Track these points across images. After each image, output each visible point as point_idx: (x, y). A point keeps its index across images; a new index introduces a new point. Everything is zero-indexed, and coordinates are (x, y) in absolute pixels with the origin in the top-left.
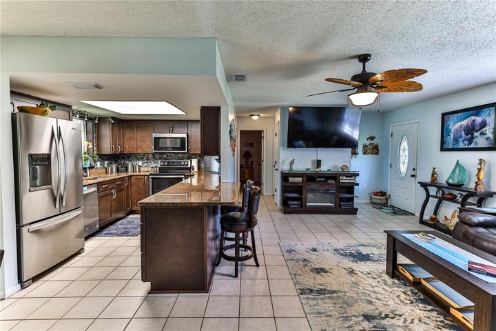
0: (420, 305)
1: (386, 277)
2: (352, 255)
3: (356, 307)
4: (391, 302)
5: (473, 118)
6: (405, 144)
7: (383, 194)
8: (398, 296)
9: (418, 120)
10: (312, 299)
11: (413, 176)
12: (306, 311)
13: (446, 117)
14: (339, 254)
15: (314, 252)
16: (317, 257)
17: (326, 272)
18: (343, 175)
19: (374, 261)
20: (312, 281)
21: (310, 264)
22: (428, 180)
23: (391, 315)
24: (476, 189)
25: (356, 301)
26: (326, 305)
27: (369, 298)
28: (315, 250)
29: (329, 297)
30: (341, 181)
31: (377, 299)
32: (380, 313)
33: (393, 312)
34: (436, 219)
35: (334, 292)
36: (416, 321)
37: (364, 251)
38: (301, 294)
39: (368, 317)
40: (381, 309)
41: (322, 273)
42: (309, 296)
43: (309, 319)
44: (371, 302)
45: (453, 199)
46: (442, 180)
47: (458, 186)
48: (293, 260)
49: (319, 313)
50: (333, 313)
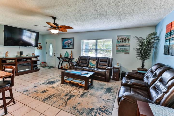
0: (73, 87)
1: (62, 85)
2: (49, 83)
3: (62, 95)
4: (68, 89)
5: (69, 40)
6: (51, 46)
7: (45, 62)
8: (68, 87)
9: (55, 39)
10: (49, 100)
11: (54, 56)
12: (51, 104)
13: (63, 39)
14: (45, 84)
15: (36, 87)
16: (39, 88)
17: (46, 91)
18: (33, 57)
19: (56, 82)
20: (44, 96)
21: (38, 92)
22: (59, 57)
23: (70, 92)
24: (71, 57)
25: (61, 94)
26: (55, 99)
27: (63, 91)
28: (35, 87)
29: (53, 97)
30: (33, 60)
31: (64, 90)
32: (68, 93)
33: (69, 91)
34: (62, 67)
35: (53, 95)
36: (74, 90)
37: (52, 80)
38: (44, 101)
39: (66, 95)
40: (67, 92)
41: (45, 92)
42: (47, 100)
43: (53, 106)
44: (64, 92)
45: (66, 61)
46: (63, 56)
47: (67, 58)
48: (30, 93)
49: (54, 102)
50: (58, 100)
